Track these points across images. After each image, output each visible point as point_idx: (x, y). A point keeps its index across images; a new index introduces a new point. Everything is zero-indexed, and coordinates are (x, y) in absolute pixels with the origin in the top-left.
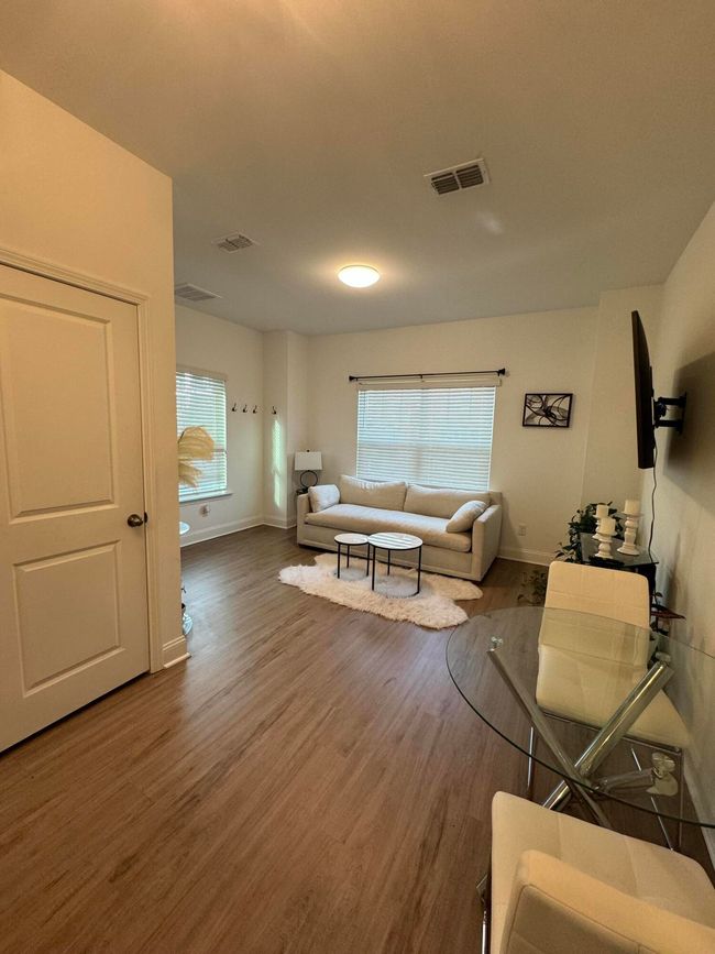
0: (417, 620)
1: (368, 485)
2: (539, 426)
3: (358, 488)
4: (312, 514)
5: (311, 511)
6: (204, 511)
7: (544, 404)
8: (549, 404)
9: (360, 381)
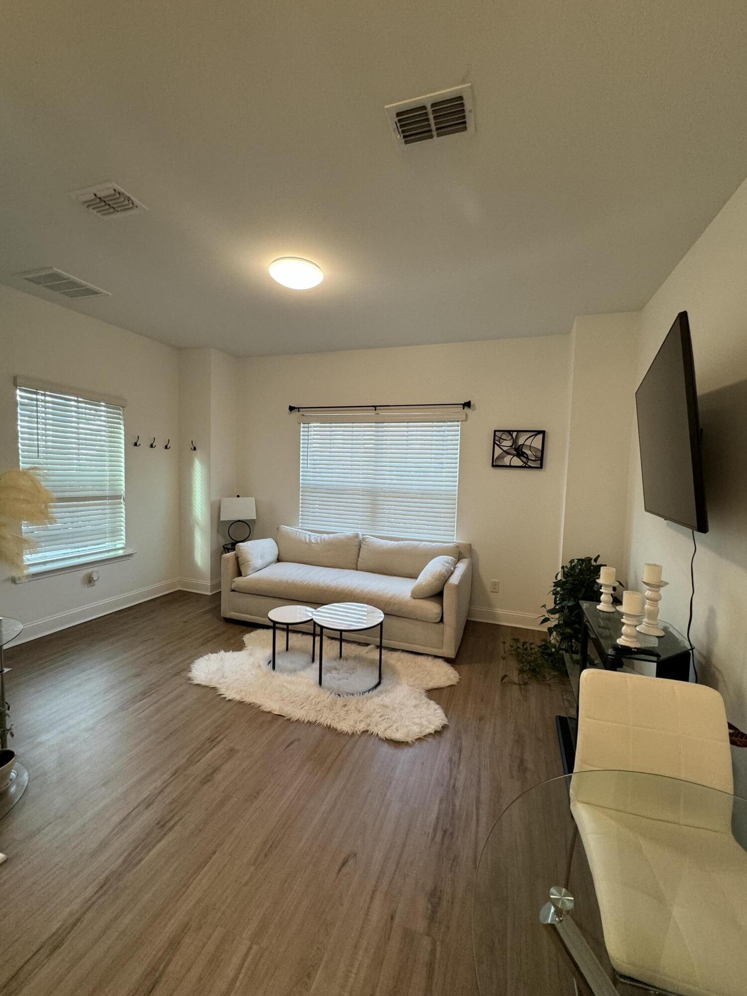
0: (380, 729)
1: (314, 537)
2: (510, 466)
3: (301, 542)
4: (241, 579)
5: (239, 574)
6: (90, 580)
7: (515, 441)
8: (521, 441)
9: (302, 412)
